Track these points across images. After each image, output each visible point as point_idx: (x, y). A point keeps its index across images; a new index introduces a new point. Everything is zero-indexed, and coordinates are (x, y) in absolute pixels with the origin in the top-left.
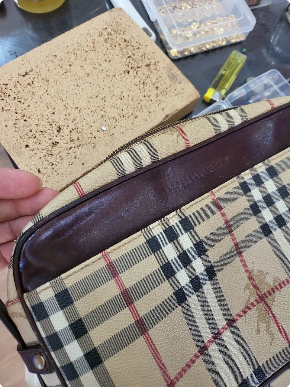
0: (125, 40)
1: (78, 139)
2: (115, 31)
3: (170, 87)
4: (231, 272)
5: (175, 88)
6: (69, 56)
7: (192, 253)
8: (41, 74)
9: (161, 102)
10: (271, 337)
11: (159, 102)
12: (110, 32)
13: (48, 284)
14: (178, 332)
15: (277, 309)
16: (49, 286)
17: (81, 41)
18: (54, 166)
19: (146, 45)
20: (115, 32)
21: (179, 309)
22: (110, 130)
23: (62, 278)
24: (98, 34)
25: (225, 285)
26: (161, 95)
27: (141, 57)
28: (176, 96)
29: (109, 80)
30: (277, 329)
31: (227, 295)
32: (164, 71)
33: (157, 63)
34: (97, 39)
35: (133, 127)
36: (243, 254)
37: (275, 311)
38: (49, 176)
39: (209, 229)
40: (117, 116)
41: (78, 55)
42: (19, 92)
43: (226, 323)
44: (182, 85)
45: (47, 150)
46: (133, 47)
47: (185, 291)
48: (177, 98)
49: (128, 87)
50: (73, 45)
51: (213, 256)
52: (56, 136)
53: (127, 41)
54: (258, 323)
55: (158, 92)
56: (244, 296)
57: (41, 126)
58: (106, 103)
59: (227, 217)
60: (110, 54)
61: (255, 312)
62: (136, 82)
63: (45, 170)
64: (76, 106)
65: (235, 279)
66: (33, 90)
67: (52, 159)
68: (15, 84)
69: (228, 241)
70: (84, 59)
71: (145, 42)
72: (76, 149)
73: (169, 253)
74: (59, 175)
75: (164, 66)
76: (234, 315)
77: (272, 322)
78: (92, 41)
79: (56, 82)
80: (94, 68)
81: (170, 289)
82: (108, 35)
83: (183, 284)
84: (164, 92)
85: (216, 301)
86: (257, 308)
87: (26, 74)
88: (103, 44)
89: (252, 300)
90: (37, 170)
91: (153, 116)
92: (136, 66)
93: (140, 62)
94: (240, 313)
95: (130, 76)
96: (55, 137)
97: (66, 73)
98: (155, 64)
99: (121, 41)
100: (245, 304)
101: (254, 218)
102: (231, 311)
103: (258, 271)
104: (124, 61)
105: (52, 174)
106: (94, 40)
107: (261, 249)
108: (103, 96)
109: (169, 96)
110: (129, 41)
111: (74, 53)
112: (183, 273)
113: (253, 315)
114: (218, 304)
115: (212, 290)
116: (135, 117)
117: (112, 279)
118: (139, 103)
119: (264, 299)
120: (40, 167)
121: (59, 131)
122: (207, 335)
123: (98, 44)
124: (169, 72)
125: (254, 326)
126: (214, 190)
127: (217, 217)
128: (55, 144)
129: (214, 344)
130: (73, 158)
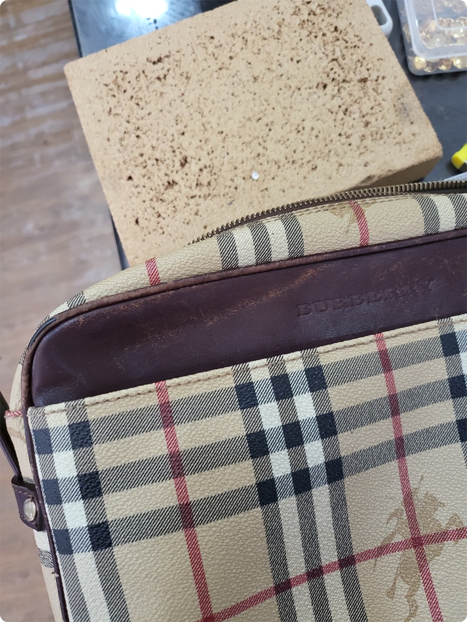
0: (336, 29)
1: (209, 183)
2: (323, 9)
3: (390, 127)
4: (375, 481)
5: (400, 131)
6: (234, 42)
7: (310, 429)
8: (182, 65)
9: (367, 150)
10: (410, 610)
11: (362, 150)
12: (314, 10)
13: (62, 405)
14: (246, 546)
15: (439, 569)
16: (63, 408)
17: (260, 18)
18: (160, 219)
19: (371, 42)
20: (322, 11)
21: (257, 512)
22: (264, 181)
23: (86, 403)
24: (292, 11)
25: (356, 499)
26: (370, 138)
27: (356, 64)
28: (397, 146)
29: (287, 94)
30: (426, 602)
31: (355, 516)
32: (390, 96)
33: (380, 80)
34: (288, 20)
35: (303, 185)
36: (407, 458)
37: (435, 572)
38: (150, 233)
39: (355, 397)
40: (283, 160)
41: (249, 43)
42: (140, 88)
43: (337, 560)
44: (415, 128)
45: (158, 191)
46: (347, 42)
47: (278, 486)
48: (398, 149)
49: (315, 113)
50: (246, 23)
51: (348, 445)
52: (177, 172)
53: (339, 31)
55: (367, 132)
56: (386, 527)
57: (159, 150)
58: (271, 133)
59: (397, 386)
60: (303, 50)
61: (397, 560)
62: (333, 108)
63: (146, 222)
64: (220, 129)
65: (377, 495)
66: (162, 89)
67: (161, 208)
68: (137, 74)
69: (384, 427)
70: (257, 51)
71: (370, 38)
72: (202, 199)
73: (267, 416)
74: (165, 235)
75: (392, 86)
76: (356, 551)
77: (422, 587)
78: (279, 20)
79: (200, 82)
80: (269, 69)
81: (253, 474)
82: (309, 14)
83: (278, 473)
84: (377, 134)
85: (330, 519)
86: (404, 555)
87: (160, 60)
88: (295, 29)
89: (398, 538)
90: (134, 219)
91: (344, 173)
92: (341, 79)
93: (351, 72)
94: (369, 551)
95: (326, 94)
96: (174, 173)
97: (221, 69)
98: (377, 80)
99: (328, 30)
100: (383, 541)
101: (449, 403)
102: (353, 543)
103: (427, 494)
104: (323, 66)
105: (155, 232)
106: (283, 20)
107: (444, 459)
108: (269, 121)
109: (385, 143)
110: (343, 32)
111: (243, 38)
112: (282, 457)
113: (393, 563)
114: (332, 526)
115: (329, 499)
116: (313, 169)
117: (162, 428)
118: (326, 145)
119: (421, 545)
120: (140, 216)
121: (183, 165)
122: (297, 566)
123: (287, 28)
124: (399, 99)
125: (387, 582)
126: (386, 334)
127: (375, 382)
128: (171, 184)
129: (306, 585)
130: (193, 214)
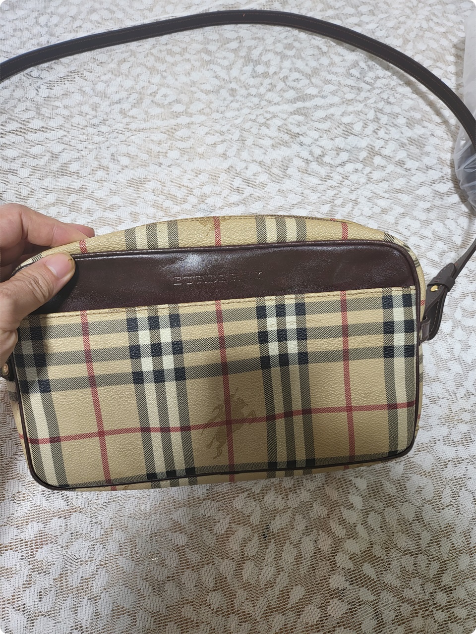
7: (167, 348)
14: (124, 401)
21: (132, 387)
25: (193, 393)
31: (192, 404)
36: (229, 376)
37: (235, 437)
39: (196, 334)
43: (179, 426)
47: (145, 376)
51: (189, 361)
54: (213, 440)
59: (225, 332)
61: (215, 431)
69: (214, 355)
73: (143, 338)
76: (191, 424)
81: (130, 367)
83: (145, 369)
85: (176, 401)
86: (220, 428)
89: (218, 420)
94: (200, 425)
100: (209, 421)
101: (257, 346)
102: (190, 419)
103: (239, 399)
107: (252, 379)
112: (148, 360)
114: (177, 406)
115: (176, 390)
117: (82, 336)
119: (231, 424)
125: (208, 441)
126: (222, 301)
129: (159, 433)
